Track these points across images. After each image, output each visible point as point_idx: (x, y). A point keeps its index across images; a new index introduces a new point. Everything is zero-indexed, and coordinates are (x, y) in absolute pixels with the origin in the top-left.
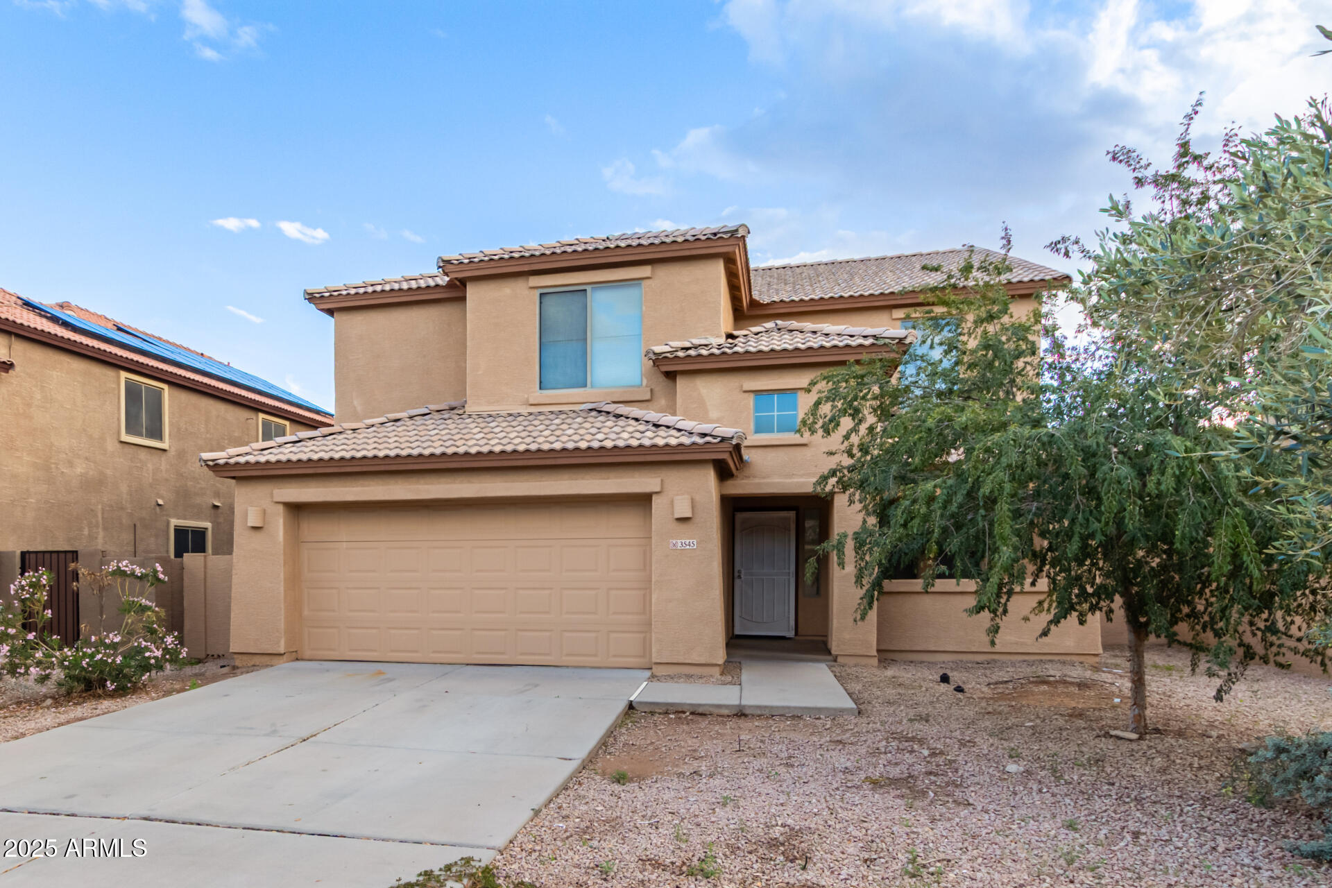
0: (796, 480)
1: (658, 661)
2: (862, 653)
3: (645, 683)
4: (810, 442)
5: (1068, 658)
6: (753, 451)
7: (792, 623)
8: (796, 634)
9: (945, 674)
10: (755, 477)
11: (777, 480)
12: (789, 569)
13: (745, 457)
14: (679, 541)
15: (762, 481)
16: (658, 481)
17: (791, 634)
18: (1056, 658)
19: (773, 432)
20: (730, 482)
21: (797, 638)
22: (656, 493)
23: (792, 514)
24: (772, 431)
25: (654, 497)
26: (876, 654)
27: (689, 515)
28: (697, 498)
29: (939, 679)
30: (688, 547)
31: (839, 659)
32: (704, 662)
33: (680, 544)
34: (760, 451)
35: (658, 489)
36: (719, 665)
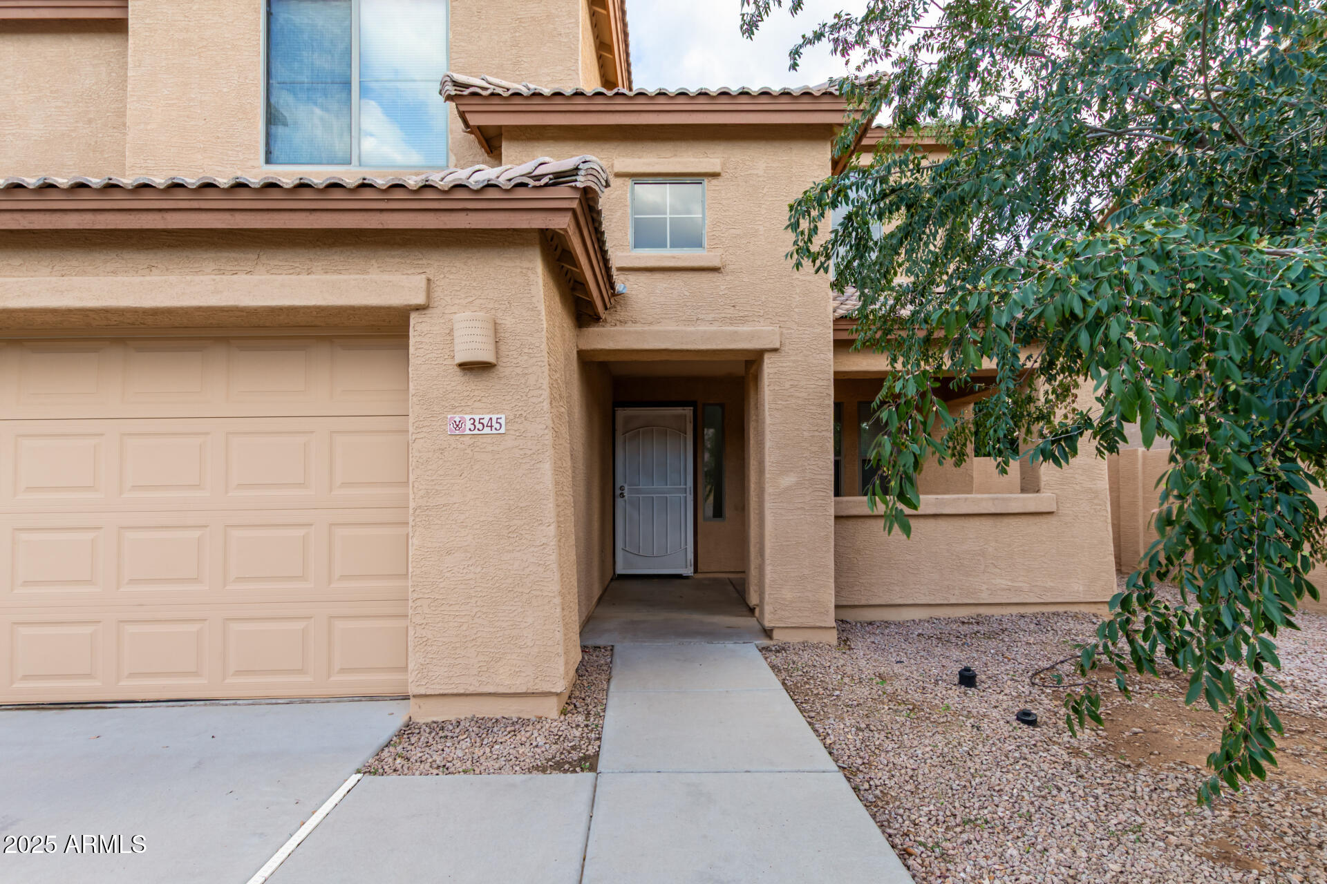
0: (702, 328)
1: (423, 691)
2: (812, 624)
3: (355, 778)
4: (724, 267)
5: (1075, 609)
6: (632, 277)
7: (691, 556)
8: (696, 571)
9: (967, 669)
10: (635, 322)
11: (671, 326)
12: (686, 484)
13: (619, 287)
14: (467, 417)
15: (647, 328)
16: (420, 281)
17: (689, 571)
18: (1061, 609)
19: (665, 246)
20: (594, 330)
21: (699, 576)
22: (419, 308)
23: (688, 412)
24: (662, 245)
25: (414, 318)
26: (834, 624)
27: (488, 357)
28: (508, 322)
29: (956, 680)
30: (487, 430)
31: (776, 634)
32: (523, 689)
33: (469, 425)
34: (643, 278)
35: (420, 300)
36: (557, 694)
